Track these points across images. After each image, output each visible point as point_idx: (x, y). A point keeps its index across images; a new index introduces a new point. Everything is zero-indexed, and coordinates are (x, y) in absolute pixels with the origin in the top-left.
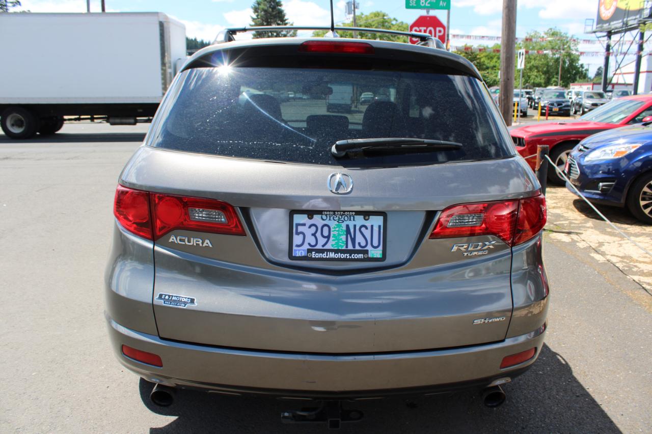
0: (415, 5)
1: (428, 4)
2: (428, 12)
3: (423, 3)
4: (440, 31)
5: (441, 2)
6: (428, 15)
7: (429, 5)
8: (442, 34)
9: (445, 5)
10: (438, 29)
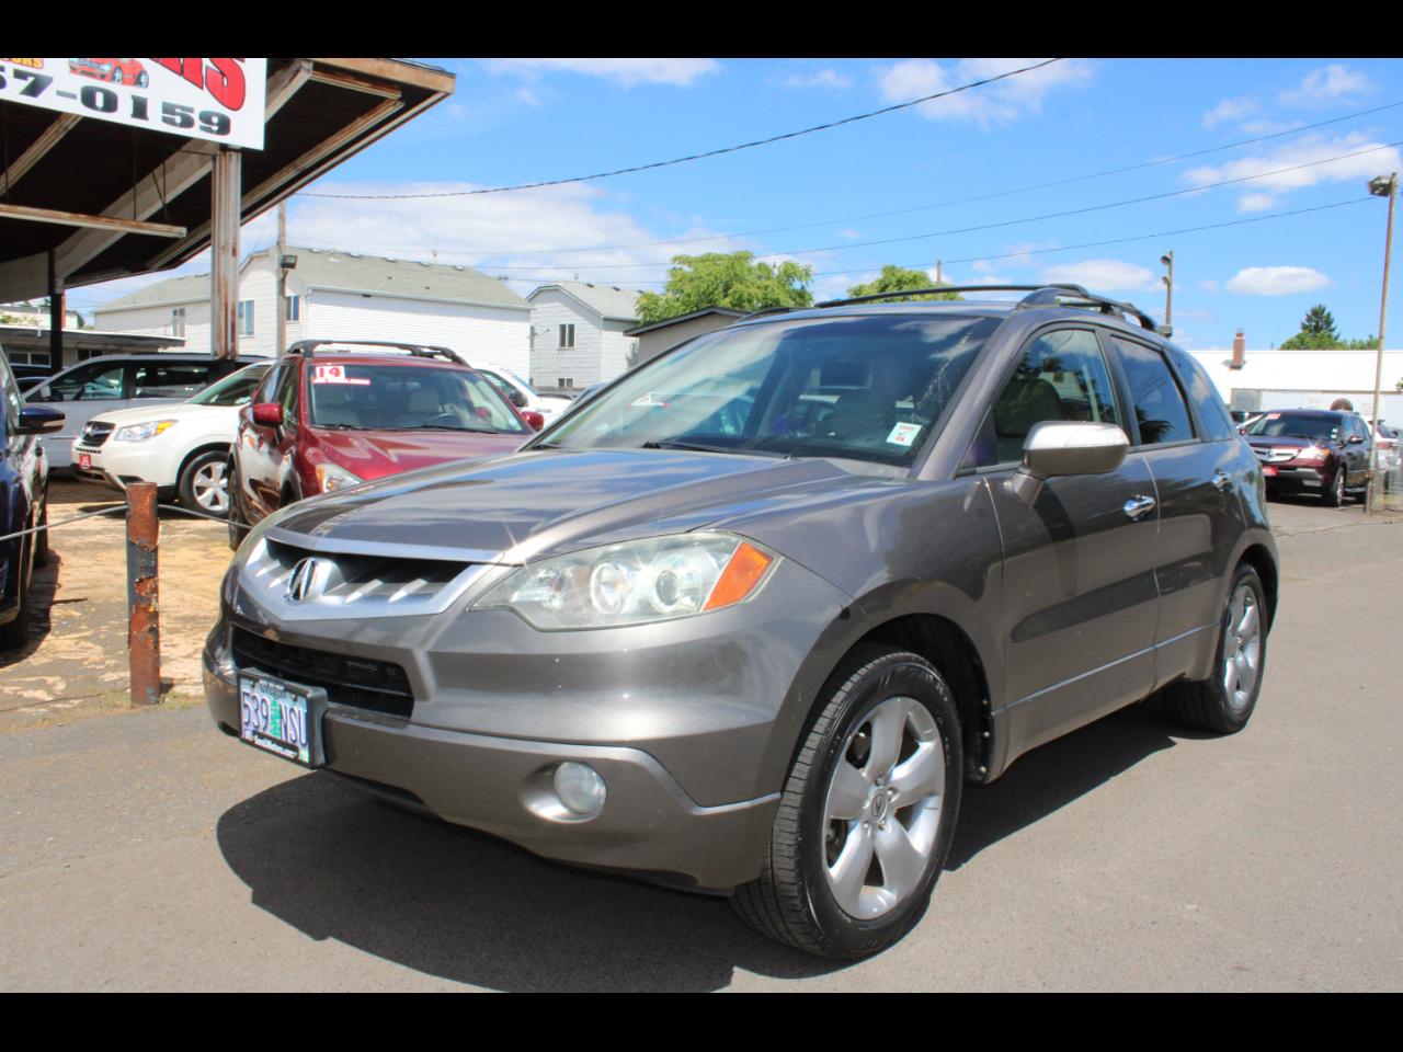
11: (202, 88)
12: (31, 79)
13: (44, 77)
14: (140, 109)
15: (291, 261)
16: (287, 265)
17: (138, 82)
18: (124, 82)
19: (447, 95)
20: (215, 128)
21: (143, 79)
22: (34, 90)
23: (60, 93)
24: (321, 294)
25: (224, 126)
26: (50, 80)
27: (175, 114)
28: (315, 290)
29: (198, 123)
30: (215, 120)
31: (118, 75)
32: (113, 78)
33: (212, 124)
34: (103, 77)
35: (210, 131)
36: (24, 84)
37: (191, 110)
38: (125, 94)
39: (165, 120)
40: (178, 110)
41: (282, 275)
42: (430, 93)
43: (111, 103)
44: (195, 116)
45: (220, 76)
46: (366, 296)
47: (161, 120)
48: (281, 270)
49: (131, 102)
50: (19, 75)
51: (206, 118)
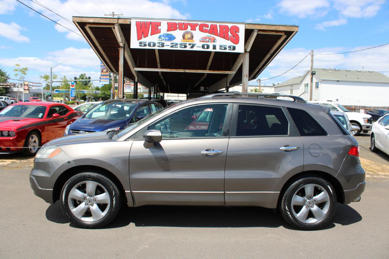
11: (229, 40)
12: (192, 45)
13: (194, 44)
14: (214, 47)
15: (314, 73)
16: (313, 74)
17: (214, 41)
18: (211, 42)
19: (297, 32)
20: (232, 49)
21: (215, 41)
22: (192, 47)
23: (197, 47)
24: (324, 81)
25: (234, 48)
26: (195, 44)
27: (222, 47)
28: (322, 80)
29: (228, 48)
30: (232, 47)
31: (210, 41)
32: (209, 41)
33: (231, 48)
34: (206, 42)
35: (231, 50)
36: (190, 46)
37: (226, 46)
38: (211, 45)
39: (220, 49)
40: (223, 46)
41: (312, 77)
42: (293, 32)
43: (208, 47)
44: (227, 47)
45: (233, 37)
46: (338, 81)
47: (219, 49)
48: (312, 75)
49: (212, 46)
50: (190, 44)
51: (230, 47)
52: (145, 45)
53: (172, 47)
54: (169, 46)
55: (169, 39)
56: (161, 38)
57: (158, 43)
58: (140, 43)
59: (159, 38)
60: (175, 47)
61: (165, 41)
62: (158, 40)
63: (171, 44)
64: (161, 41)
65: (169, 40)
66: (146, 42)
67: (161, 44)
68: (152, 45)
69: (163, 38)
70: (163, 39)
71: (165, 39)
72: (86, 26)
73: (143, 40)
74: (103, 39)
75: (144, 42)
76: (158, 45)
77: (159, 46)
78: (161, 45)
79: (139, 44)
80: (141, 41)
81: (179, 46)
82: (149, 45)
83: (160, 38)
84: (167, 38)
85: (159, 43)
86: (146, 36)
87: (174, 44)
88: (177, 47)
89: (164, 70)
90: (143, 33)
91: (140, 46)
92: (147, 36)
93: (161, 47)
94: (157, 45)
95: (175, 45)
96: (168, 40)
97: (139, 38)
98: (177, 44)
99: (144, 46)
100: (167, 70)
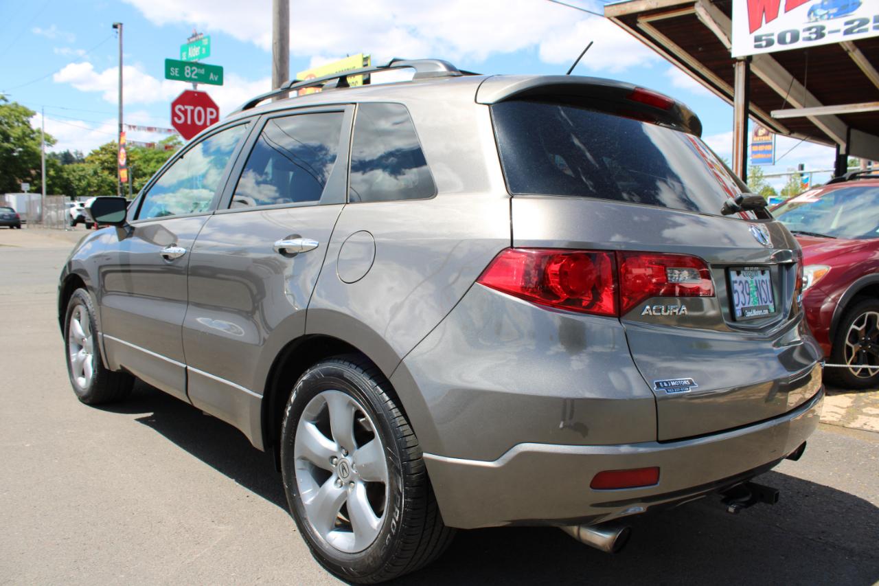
0: (178, 75)
1: (195, 75)
2: (195, 86)
3: (188, 74)
4: (212, 113)
5: (212, 74)
6: (195, 90)
7: (196, 77)
8: (214, 116)
9: (216, 79)
10: (209, 110)
52: (770, 43)
53: (847, 32)
54: (838, 31)
55: (839, 10)
56: (815, 15)
57: (804, 30)
58: (757, 39)
59: (809, 14)
60: (858, 32)
61: (828, 19)
62: (807, 19)
63: (847, 23)
64: (816, 20)
65: (840, 14)
66: (772, 35)
67: (814, 30)
68: (788, 39)
69: (820, 12)
70: (821, 16)
71: (827, 13)
72: (638, 22)
73: (766, 29)
74: (700, 49)
75: (766, 35)
76: (807, 34)
77: (810, 39)
78: (816, 33)
79: (753, 44)
80: (758, 33)
81: (870, 25)
82: (782, 40)
83: (812, 14)
84: (834, 11)
85: (809, 29)
86: (772, 16)
87: (856, 23)
88: (866, 30)
89: (856, 107)
90: (764, 11)
91: (756, 47)
92: (775, 16)
93: (816, 39)
94: (803, 35)
95: (859, 26)
96: (836, 15)
97: (754, 25)
98: (864, 22)
99: (767, 46)
100: (865, 106)
